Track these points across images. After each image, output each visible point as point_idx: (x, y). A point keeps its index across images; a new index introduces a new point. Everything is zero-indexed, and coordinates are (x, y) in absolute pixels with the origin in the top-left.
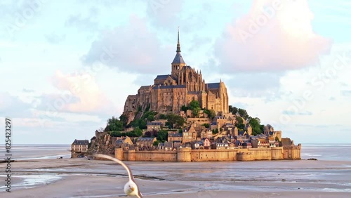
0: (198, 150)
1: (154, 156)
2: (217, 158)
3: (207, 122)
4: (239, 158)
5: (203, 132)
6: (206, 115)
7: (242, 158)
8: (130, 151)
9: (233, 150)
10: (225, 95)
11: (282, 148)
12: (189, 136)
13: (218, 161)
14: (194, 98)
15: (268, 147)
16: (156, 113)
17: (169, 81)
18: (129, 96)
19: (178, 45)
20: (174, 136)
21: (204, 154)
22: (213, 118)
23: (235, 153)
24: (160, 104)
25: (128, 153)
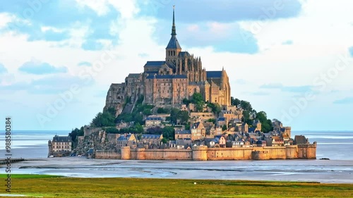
0: (214, 149)
1: (166, 155)
2: (233, 157)
3: (212, 118)
4: (254, 157)
5: (212, 129)
6: (210, 110)
7: (257, 157)
8: (139, 150)
9: (248, 148)
10: (227, 86)
11: (296, 146)
12: (197, 133)
13: (234, 160)
14: (195, 89)
15: (283, 145)
16: (153, 106)
17: (165, 70)
18: (113, 84)
19: (174, 27)
20: (182, 133)
21: (220, 152)
22: (218, 113)
23: (251, 151)
24: (156, 96)
25: (136, 151)
